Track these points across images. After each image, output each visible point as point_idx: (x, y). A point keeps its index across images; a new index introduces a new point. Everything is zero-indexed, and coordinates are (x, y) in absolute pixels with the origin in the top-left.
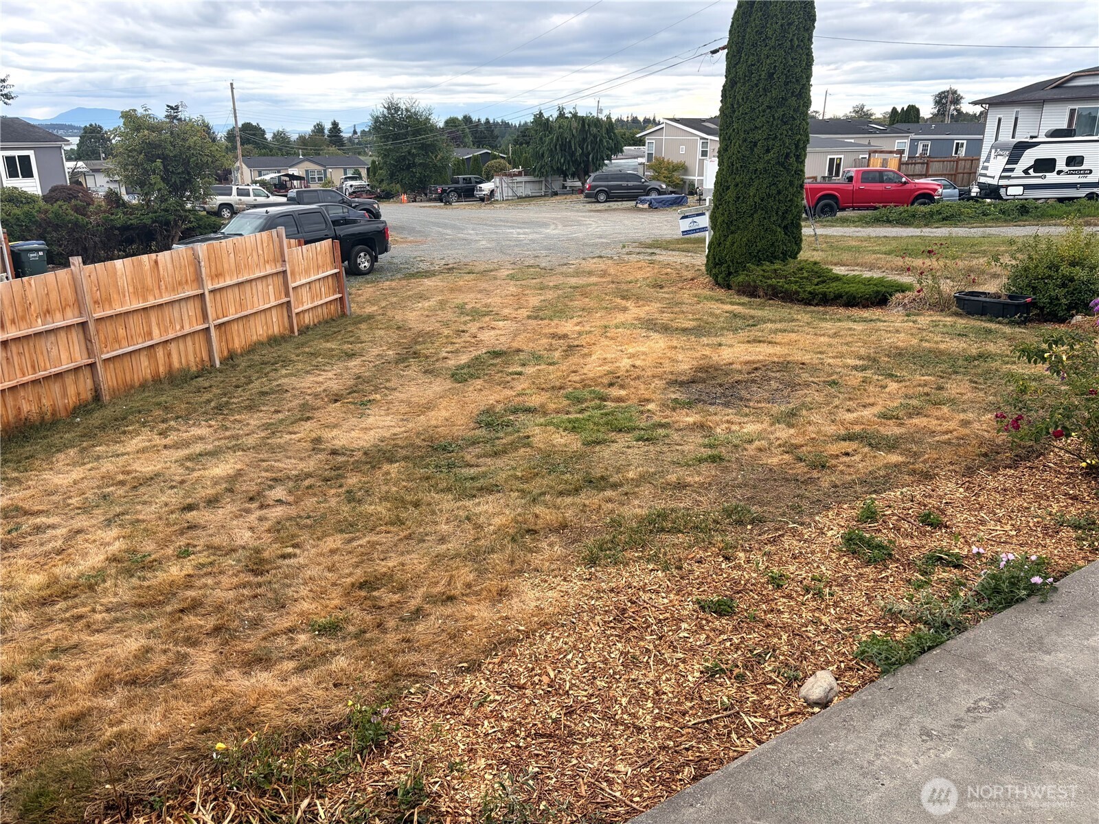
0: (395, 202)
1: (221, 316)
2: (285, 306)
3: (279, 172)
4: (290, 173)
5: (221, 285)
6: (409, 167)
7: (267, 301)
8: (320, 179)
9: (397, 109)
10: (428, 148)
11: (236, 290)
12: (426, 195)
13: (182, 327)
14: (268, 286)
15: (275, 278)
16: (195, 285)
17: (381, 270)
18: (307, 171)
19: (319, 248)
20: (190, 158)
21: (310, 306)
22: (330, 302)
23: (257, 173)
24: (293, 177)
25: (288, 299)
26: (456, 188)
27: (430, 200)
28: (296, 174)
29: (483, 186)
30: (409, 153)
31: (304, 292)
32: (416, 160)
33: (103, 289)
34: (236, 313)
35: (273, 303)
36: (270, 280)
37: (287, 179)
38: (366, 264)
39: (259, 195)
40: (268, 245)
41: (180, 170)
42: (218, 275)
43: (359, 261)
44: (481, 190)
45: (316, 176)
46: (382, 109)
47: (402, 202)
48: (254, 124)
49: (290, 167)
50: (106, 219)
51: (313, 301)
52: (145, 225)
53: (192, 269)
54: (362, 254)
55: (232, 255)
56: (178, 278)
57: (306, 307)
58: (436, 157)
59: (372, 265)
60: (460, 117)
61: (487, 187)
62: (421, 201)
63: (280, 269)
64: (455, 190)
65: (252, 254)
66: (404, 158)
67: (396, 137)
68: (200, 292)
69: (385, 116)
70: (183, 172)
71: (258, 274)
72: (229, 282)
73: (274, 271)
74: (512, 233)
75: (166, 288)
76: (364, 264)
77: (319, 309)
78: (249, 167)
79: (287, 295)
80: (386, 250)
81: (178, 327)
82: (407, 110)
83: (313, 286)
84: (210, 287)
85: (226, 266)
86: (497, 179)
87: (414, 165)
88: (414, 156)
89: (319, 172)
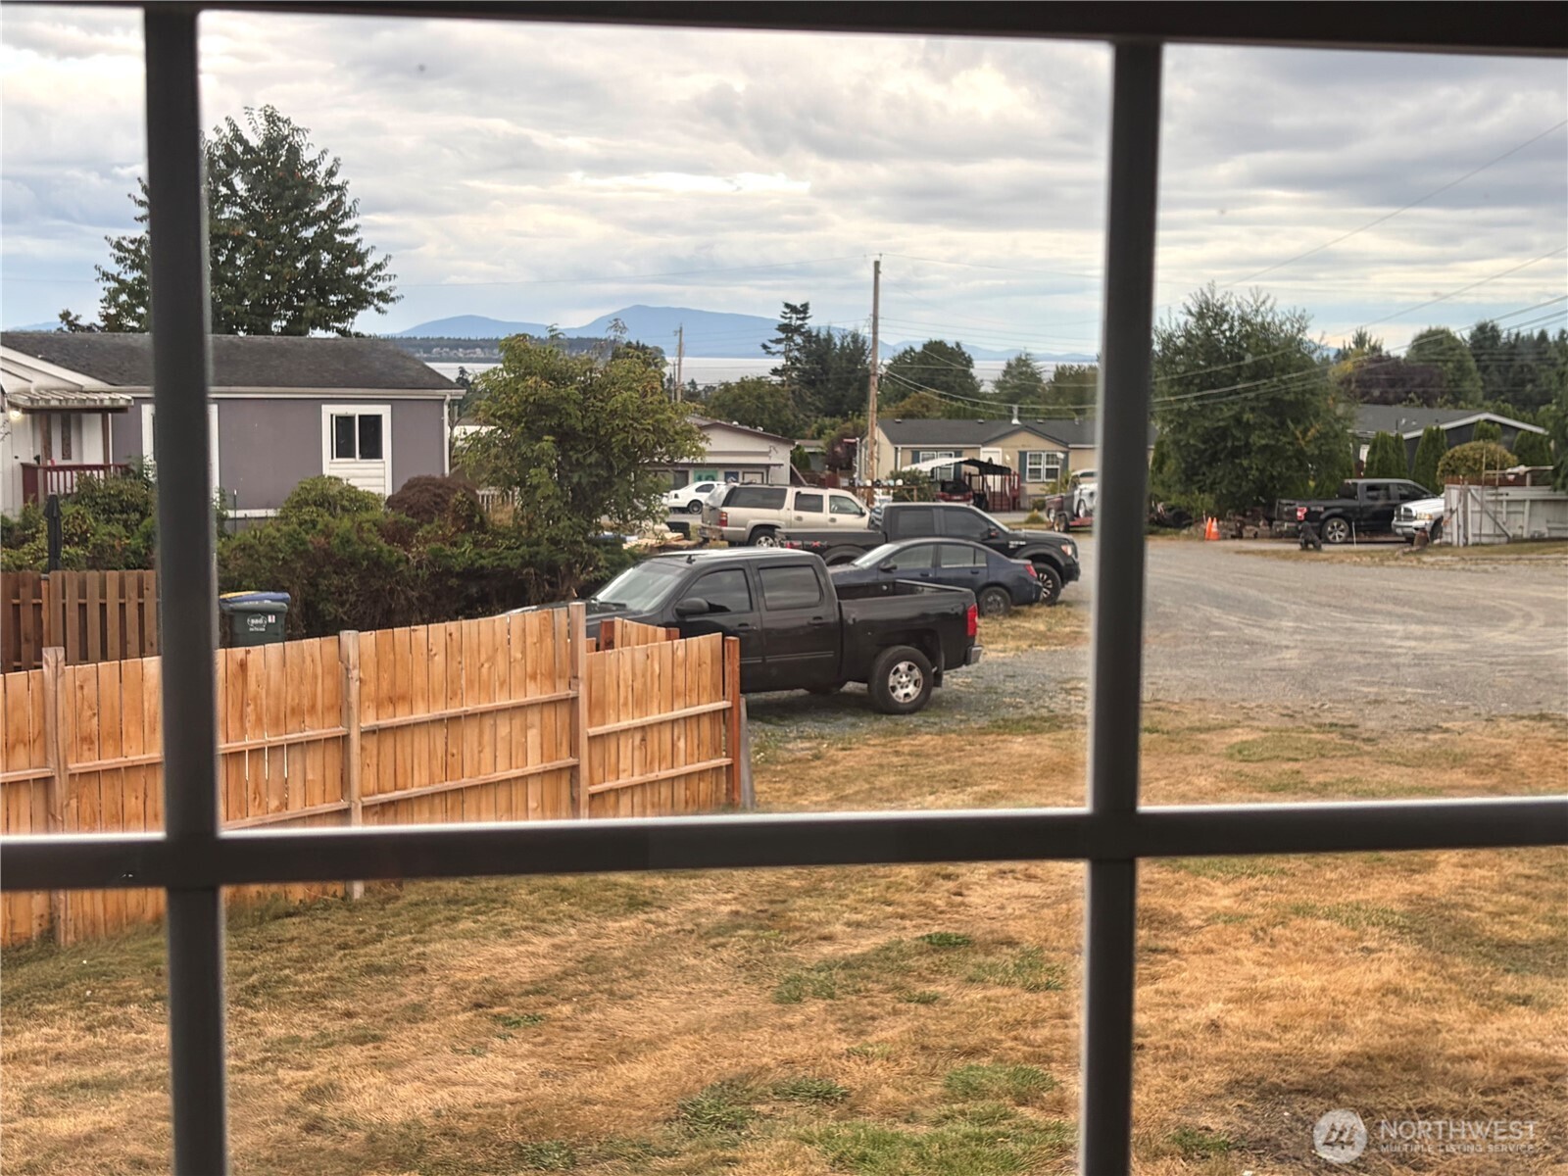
0: (1189, 537)
1: (388, 783)
2: (566, 776)
3: (958, 454)
4: (984, 458)
5: (402, 718)
6: (1235, 453)
7: (518, 759)
8: (1051, 473)
9: (1220, 317)
10: (1288, 411)
11: (439, 735)
12: (1270, 521)
13: (284, 805)
14: (525, 728)
15: (549, 713)
16: (332, 718)
17: (956, 703)
18: (1023, 454)
19: (680, 653)
20: (613, 433)
21: (637, 779)
22: (702, 773)
23: (909, 455)
24: (988, 468)
25: (571, 761)
26: (1346, 509)
27: (1280, 536)
28: (997, 461)
29: (1416, 507)
30: (1238, 420)
31: (627, 748)
32: (1253, 438)
33: (106, 714)
34: (431, 782)
35: (534, 765)
36: (534, 717)
37: (974, 470)
38: (911, 689)
39: (842, 510)
40: (541, 640)
41: (592, 460)
42: (396, 699)
43: (892, 681)
44: (1409, 517)
45: (1043, 467)
46: (1182, 319)
47: (1204, 537)
48: (951, 344)
49: (986, 443)
50: (437, 555)
51: (647, 766)
52: (508, 571)
53: (329, 683)
54: (903, 666)
55: (439, 659)
56: (291, 698)
57: (624, 781)
58: (1305, 432)
59: (926, 691)
60: (1463, 331)
61: (1424, 510)
62: (1256, 536)
63: (562, 692)
64: (1345, 516)
65: (491, 659)
66: (1223, 433)
67: (1209, 381)
68: (340, 731)
69: (1189, 335)
70: (597, 464)
71: (502, 701)
72: (421, 714)
73: (544, 697)
74: (1389, 634)
75: (259, 720)
76: (905, 686)
77: (665, 791)
78: (893, 441)
79: (574, 750)
80: (964, 658)
81: (274, 803)
82: (1244, 320)
83: (653, 737)
84: (370, 721)
85: (419, 680)
86: (1453, 493)
87: (1247, 449)
88: (1248, 428)
89: (1051, 458)
